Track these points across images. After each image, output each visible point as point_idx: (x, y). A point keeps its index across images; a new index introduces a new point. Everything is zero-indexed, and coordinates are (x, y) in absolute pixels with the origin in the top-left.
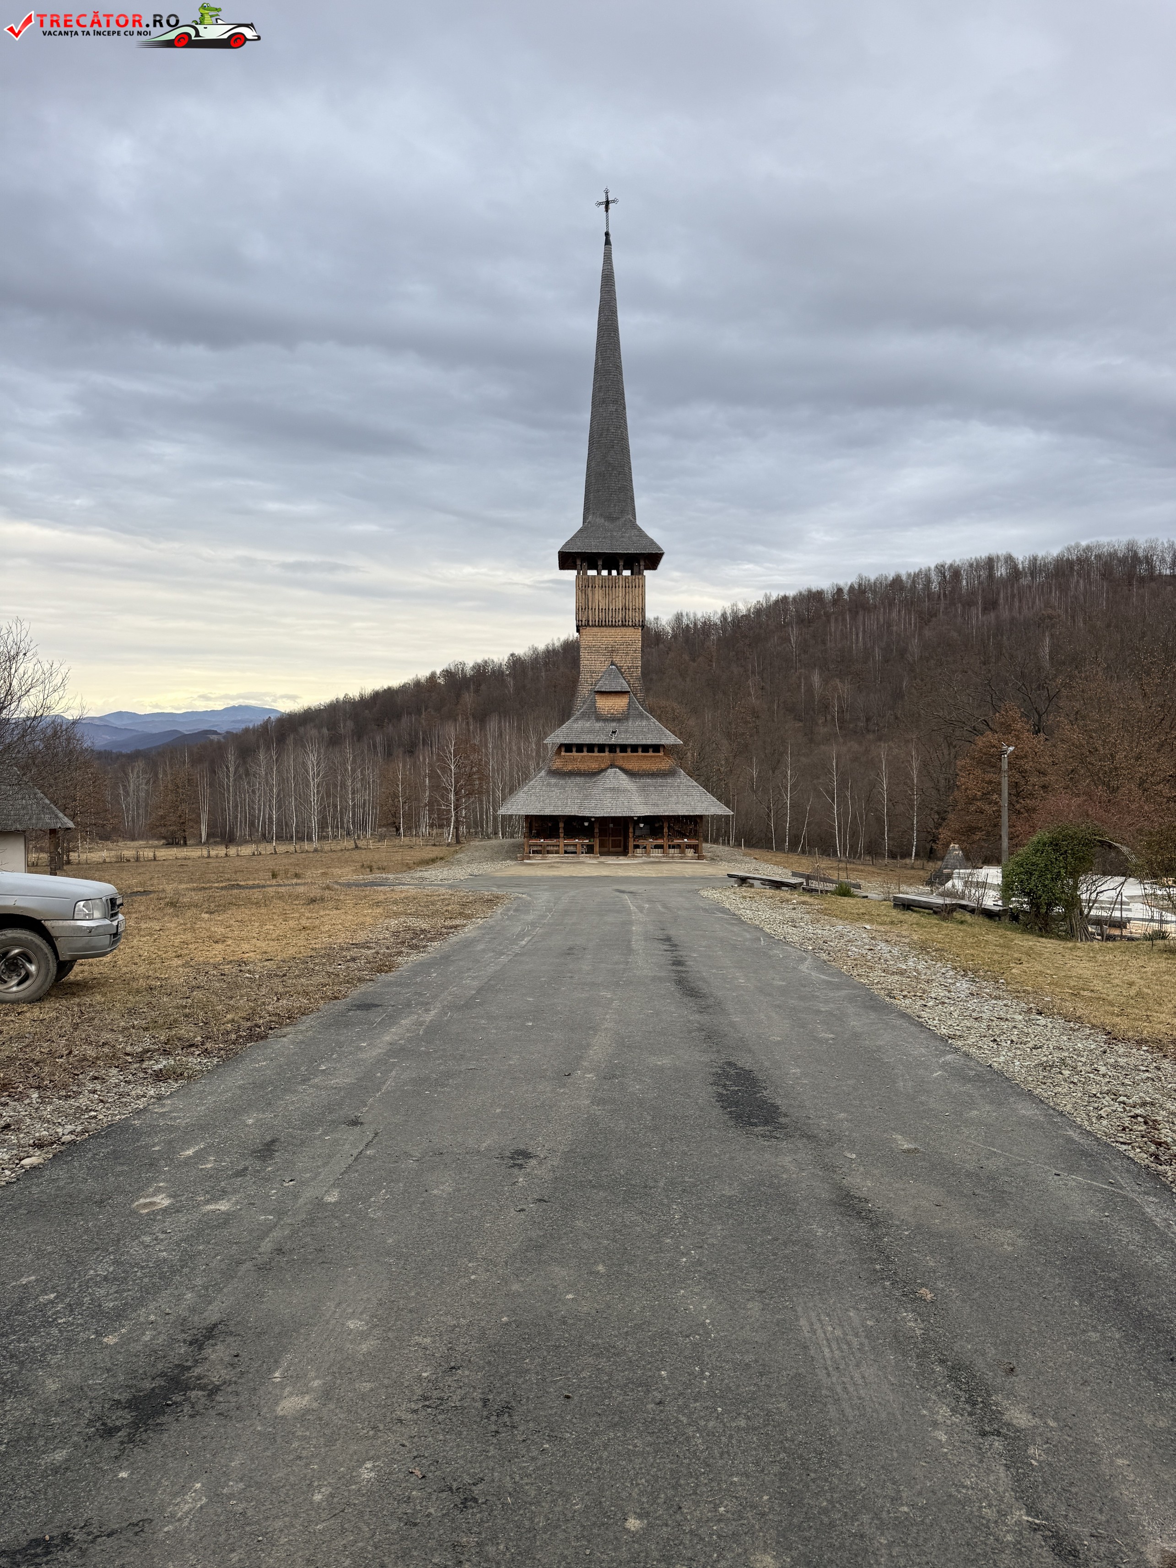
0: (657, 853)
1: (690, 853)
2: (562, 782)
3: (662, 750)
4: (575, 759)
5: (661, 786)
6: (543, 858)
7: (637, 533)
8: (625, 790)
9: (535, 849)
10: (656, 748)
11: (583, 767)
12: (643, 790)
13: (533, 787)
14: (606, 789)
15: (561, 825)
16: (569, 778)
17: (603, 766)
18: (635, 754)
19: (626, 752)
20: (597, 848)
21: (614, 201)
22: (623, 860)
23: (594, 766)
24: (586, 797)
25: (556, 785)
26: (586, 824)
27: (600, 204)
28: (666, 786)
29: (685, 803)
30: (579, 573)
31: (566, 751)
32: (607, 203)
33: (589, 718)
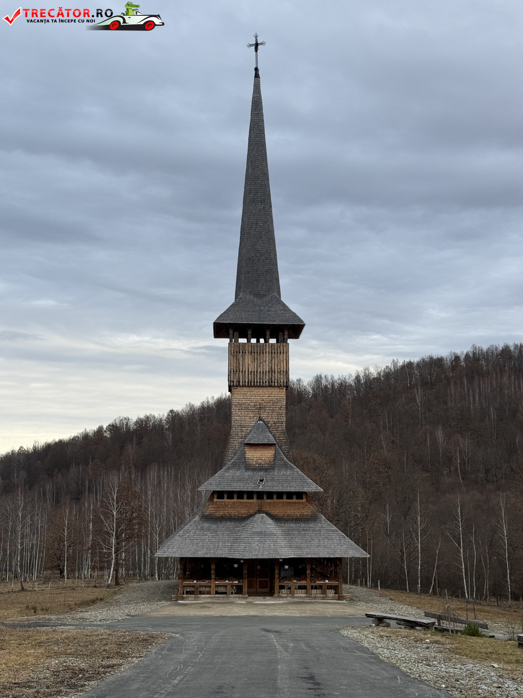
0: (301, 594)
1: (331, 593)
2: (214, 526)
3: (304, 497)
4: (226, 505)
5: (303, 530)
6: (196, 599)
7: (281, 308)
8: (271, 534)
9: (189, 589)
10: (300, 495)
11: (233, 512)
12: (287, 534)
13: (188, 531)
14: (254, 533)
15: (213, 567)
16: (221, 522)
17: (252, 512)
18: (280, 500)
19: (272, 498)
20: (245, 589)
21: (262, 44)
22: (269, 601)
23: (244, 511)
24: (236, 540)
25: (208, 529)
26: (236, 566)
27: (251, 45)
28: (309, 530)
29: (325, 547)
30: (231, 341)
31: (218, 498)
32: (257, 45)
33: (239, 468)
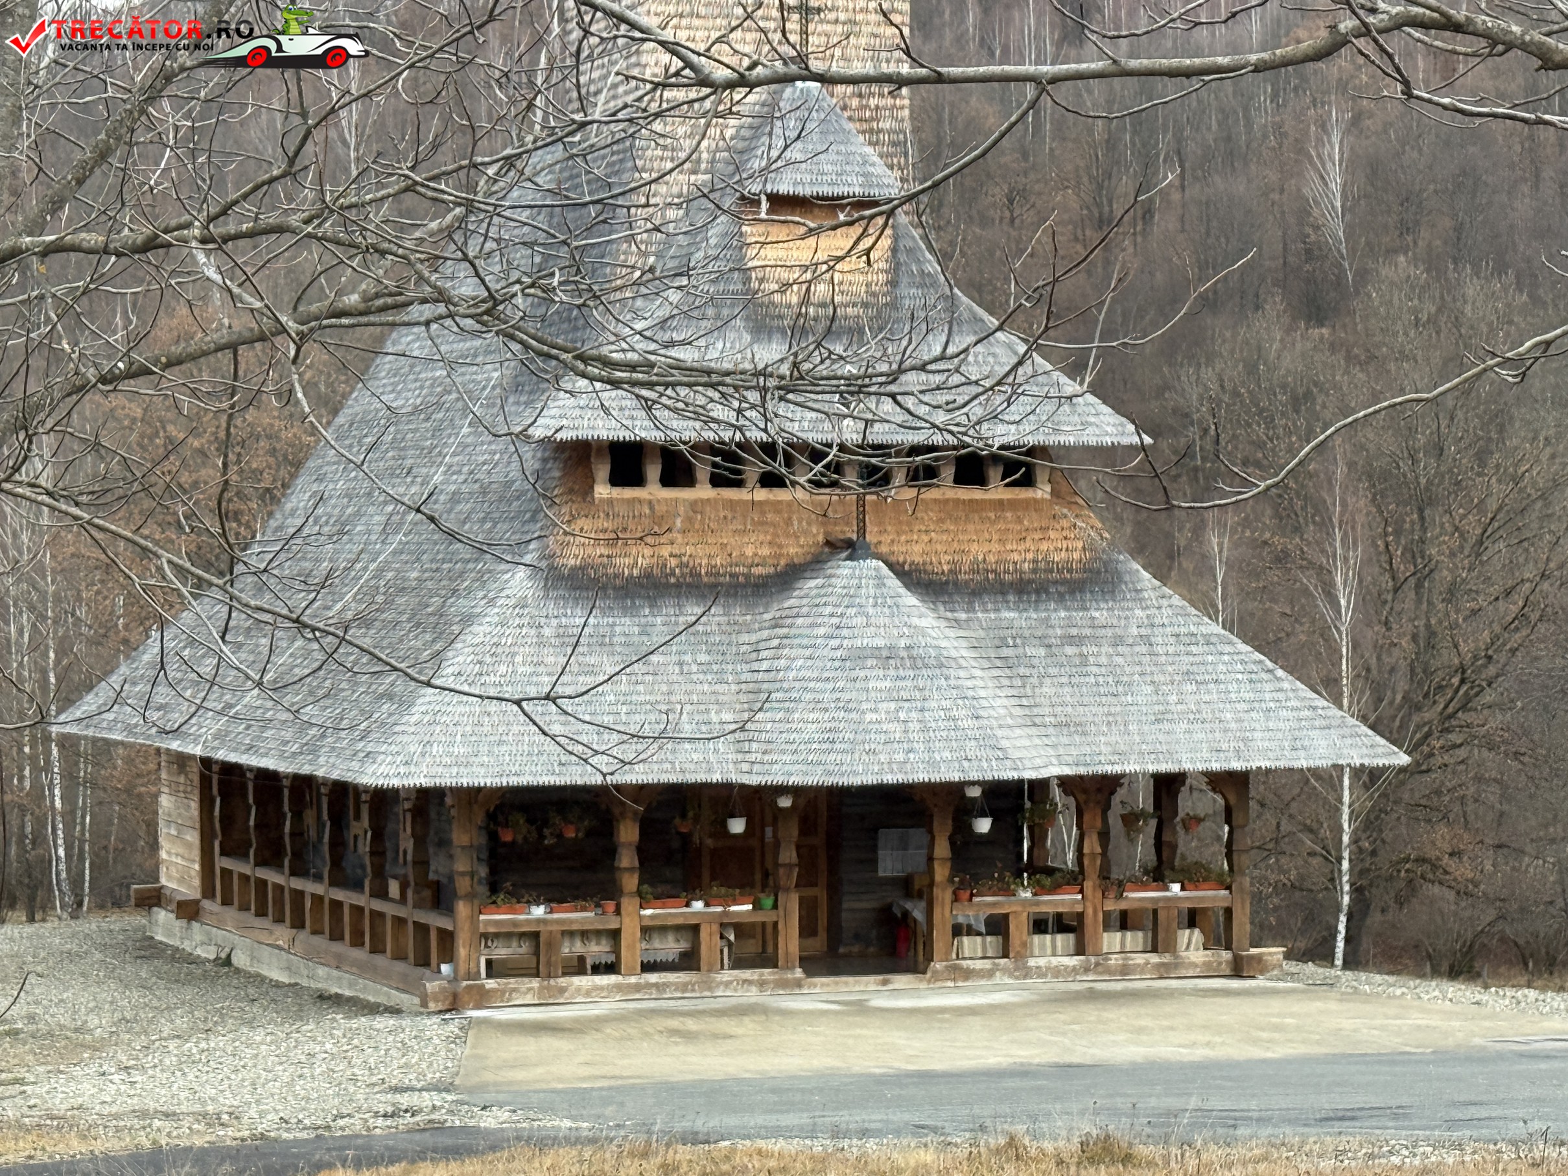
3: (1042, 474)
4: (658, 519)
6: (550, 998)
12: (999, 659)
16: (653, 603)
17: (794, 550)
20: (790, 941)
23: (760, 548)
26: (737, 826)
31: (616, 480)
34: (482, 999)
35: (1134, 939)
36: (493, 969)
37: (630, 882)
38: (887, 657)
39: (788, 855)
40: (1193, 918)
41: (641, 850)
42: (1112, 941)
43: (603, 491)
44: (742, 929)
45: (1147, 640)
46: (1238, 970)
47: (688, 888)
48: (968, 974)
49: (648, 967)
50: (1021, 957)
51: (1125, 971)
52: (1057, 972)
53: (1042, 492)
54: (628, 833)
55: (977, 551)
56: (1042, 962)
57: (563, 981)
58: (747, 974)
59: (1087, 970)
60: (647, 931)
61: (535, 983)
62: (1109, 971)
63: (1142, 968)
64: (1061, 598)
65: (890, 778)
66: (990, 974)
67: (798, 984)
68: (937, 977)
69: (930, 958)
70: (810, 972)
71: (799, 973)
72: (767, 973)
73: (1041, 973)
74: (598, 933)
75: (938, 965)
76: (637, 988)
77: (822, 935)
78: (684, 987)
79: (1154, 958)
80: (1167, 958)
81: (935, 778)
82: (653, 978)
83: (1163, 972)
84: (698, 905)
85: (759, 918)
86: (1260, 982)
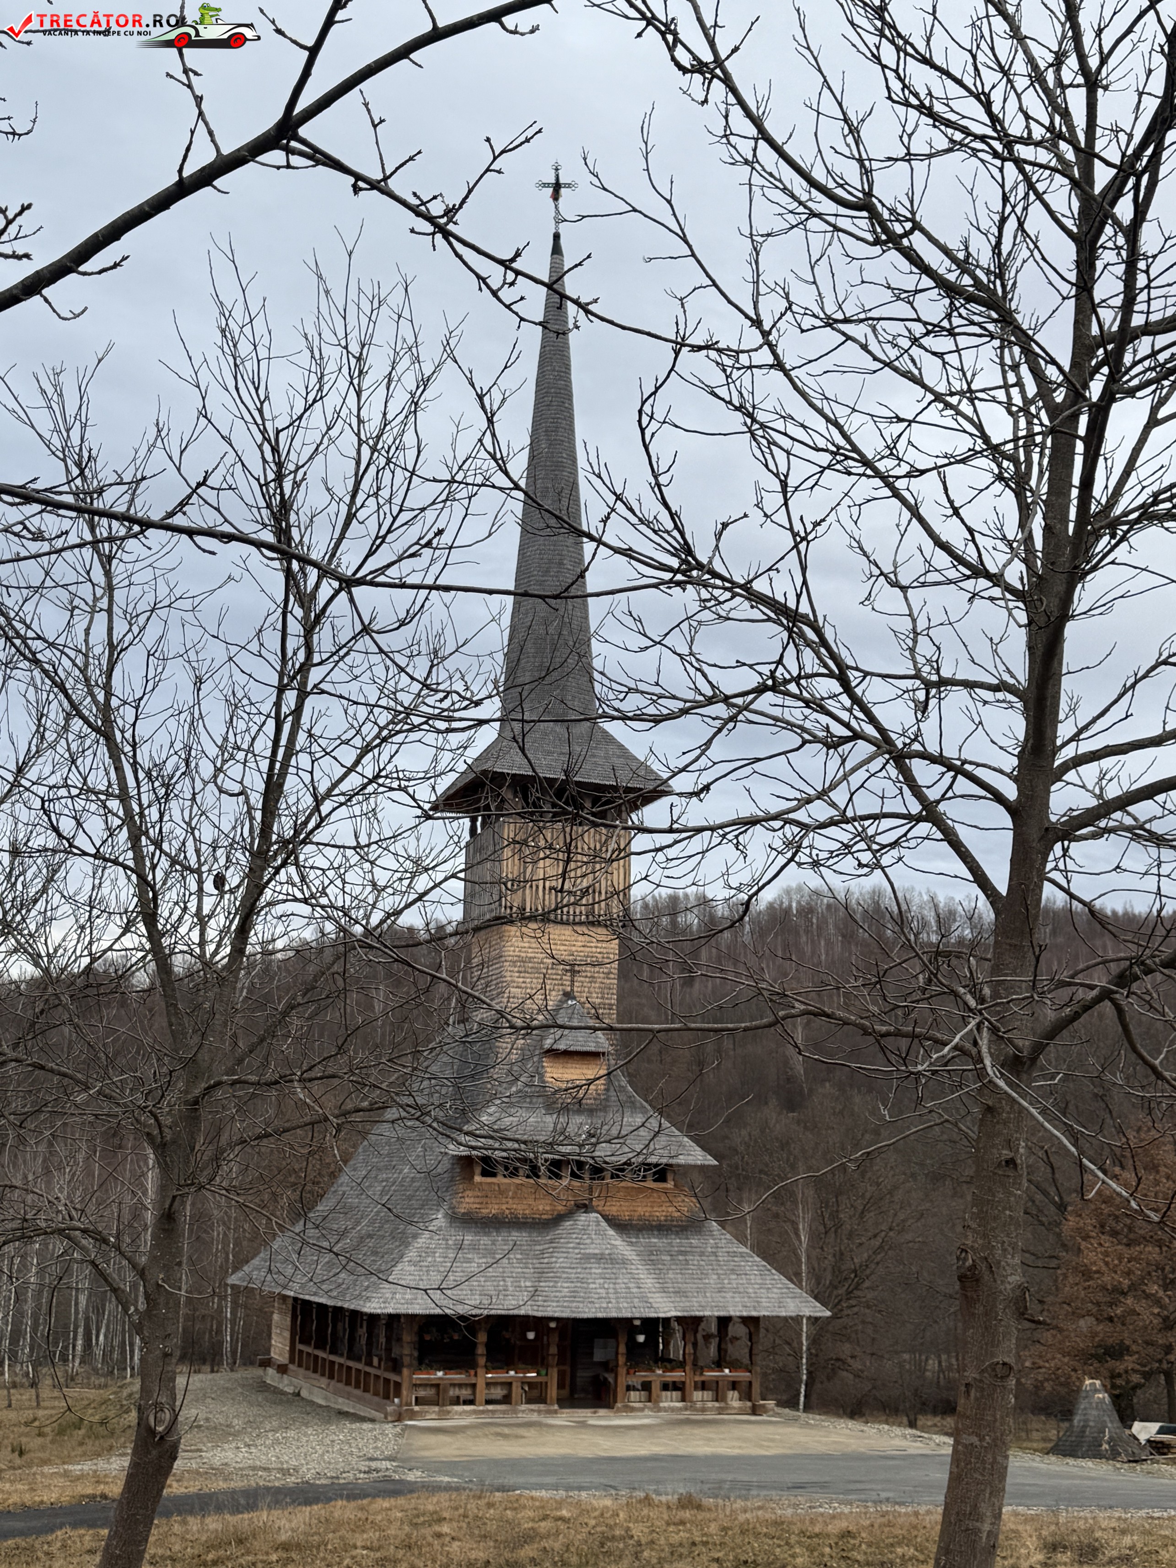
0: (670, 1401)
1: (733, 1399)
2: (485, 1240)
3: (670, 1176)
4: (502, 1192)
5: (680, 1253)
6: (442, 1416)
7: (618, 752)
8: (624, 1262)
9: (422, 1393)
10: (661, 1173)
11: (521, 1208)
12: (651, 1258)
13: (428, 1251)
16: (498, 1230)
17: (561, 1208)
20: (553, 1391)
21: (568, 186)
22: (601, 1418)
23: (543, 1207)
24: (540, 1274)
25: (474, 1248)
26: (531, 1335)
27: (545, 185)
28: (692, 1253)
29: (736, 1291)
31: (484, 1174)
32: (557, 187)
34: (413, 1415)
35: (708, 1395)
36: (418, 1401)
37: (482, 1361)
38: (600, 1258)
39: (553, 1350)
40: (734, 1386)
41: (488, 1345)
42: (698, 1395)
43: (478, 1178)
44: (531, 1384)
45: (715, 1254)
46: (754, 1411)
47: (508, 1364)
48: (633, 1409)
49: (488, 1402)
50: (657, 1402)
51: (703, 1410)
52: (673, 1410)
53: (670, 1185)
54: (482, 1338)
55: (641, 1210)
56: (665, 1404)
57: (449, 1408)
58: (532, 1407)
59: (686, 1409)
60: (489, 1385)
61: (436, 1409)
62: (696, 1410)
63: (711, 1409)
64: (677, 1233)
65: (600, 1315)
66: (642, 1410)
67: (556, 1412)
68: (619, 1410)
69: (615, 1402)
70: (562, 1406)
71: (556, 1407)
72: (542, 1407)
73: (665, 1410)
74: (466, 1385)
75: (619, 1405)
76: (483, 1412)
77: (567, 1388)
78: (504, 1412)
79: (717, 1404)
80: (722, 1405)
81: (620, 1315)
82: (490, 1407)
83: (720, 1411)
84: (512, 1373)
85: (540, 1379)
86: (764, 1418)
